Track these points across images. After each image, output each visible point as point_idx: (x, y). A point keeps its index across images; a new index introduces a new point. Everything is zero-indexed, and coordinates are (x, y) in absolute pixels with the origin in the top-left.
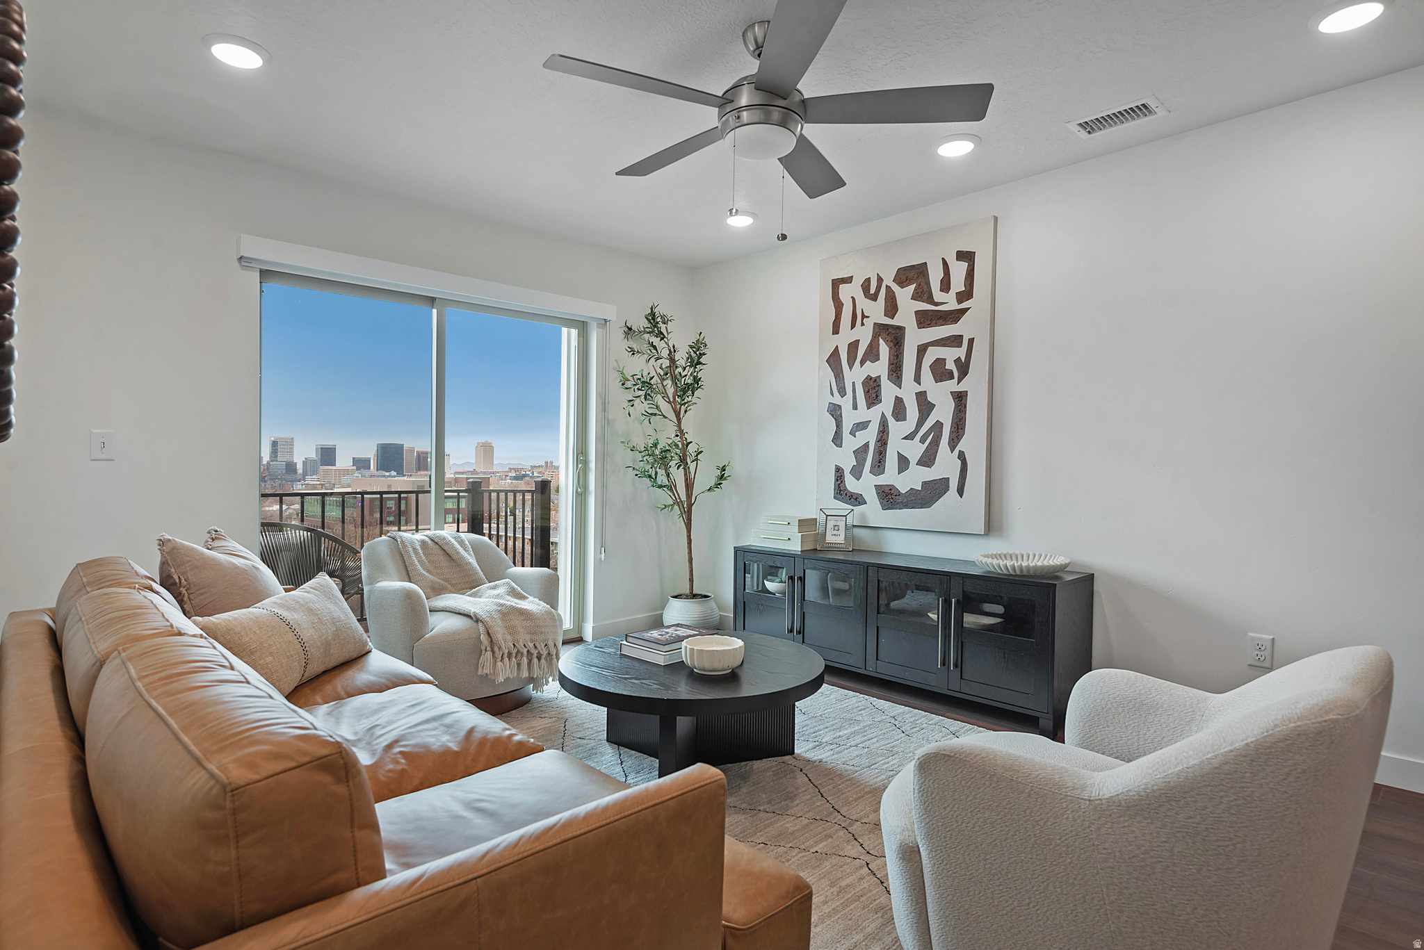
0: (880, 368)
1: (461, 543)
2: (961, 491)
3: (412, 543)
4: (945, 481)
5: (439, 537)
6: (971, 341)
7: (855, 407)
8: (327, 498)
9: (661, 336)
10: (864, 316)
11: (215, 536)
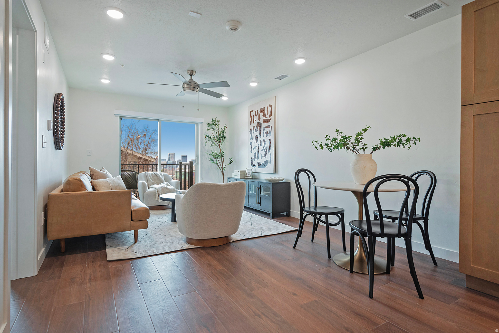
0: (257, 133)
1: (161, 174)
2: (270, 163)
3: (149, 174)
4: (268, 160)
5: (156, 173)
6: (271, 126)
7: (254, 143)
8: (139, 166)
9: (216, 125)
10: (255, 120)
11: (103, 169)
